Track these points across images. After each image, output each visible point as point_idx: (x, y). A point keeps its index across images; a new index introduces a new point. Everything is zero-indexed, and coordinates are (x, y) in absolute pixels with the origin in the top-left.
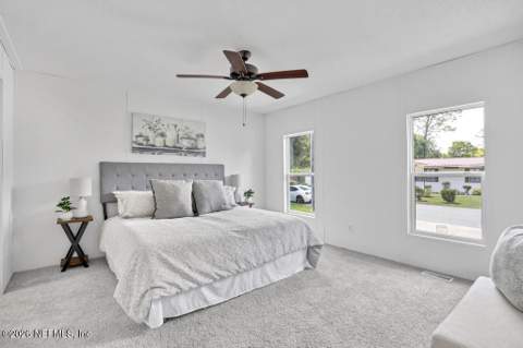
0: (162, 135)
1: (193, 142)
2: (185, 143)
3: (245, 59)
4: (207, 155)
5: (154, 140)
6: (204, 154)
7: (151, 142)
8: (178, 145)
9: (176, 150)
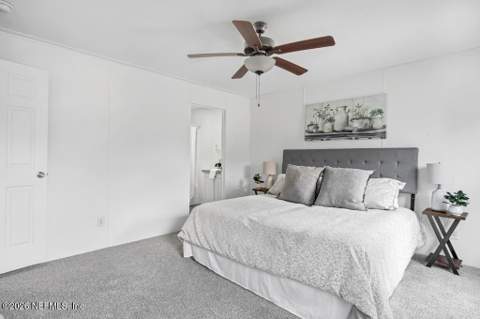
0: (331, 120)
1: (367, 121)
2: (356, 125)
3: (260, 32)
4: (388, 135)
5: (323, 126)
6: (383, 136)
7: (320, 129)
8: (347, 128)
9: (345, 134)
